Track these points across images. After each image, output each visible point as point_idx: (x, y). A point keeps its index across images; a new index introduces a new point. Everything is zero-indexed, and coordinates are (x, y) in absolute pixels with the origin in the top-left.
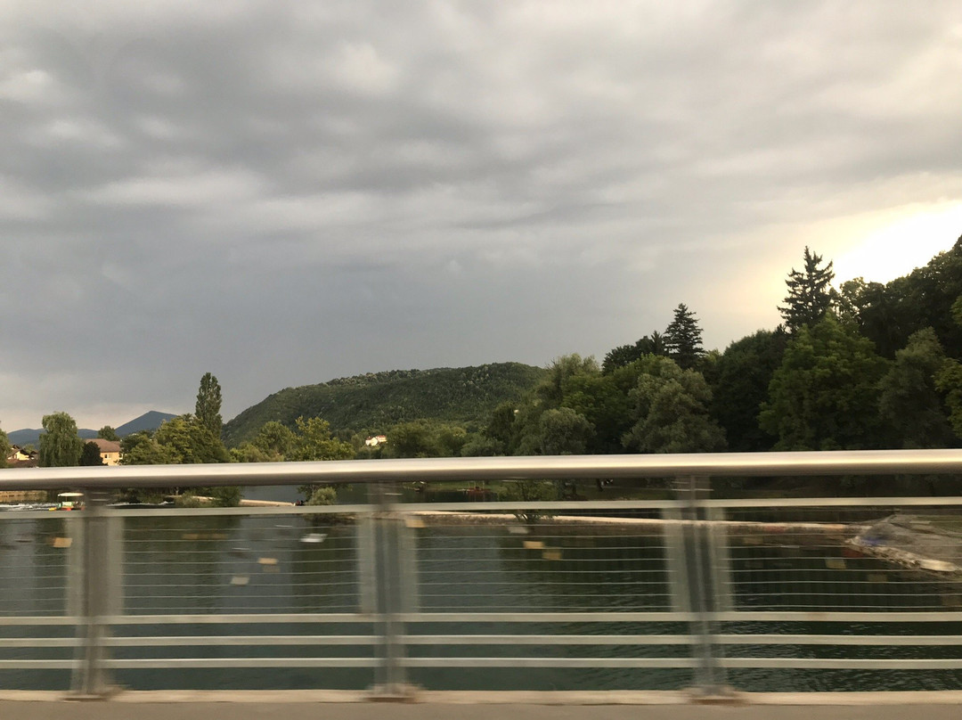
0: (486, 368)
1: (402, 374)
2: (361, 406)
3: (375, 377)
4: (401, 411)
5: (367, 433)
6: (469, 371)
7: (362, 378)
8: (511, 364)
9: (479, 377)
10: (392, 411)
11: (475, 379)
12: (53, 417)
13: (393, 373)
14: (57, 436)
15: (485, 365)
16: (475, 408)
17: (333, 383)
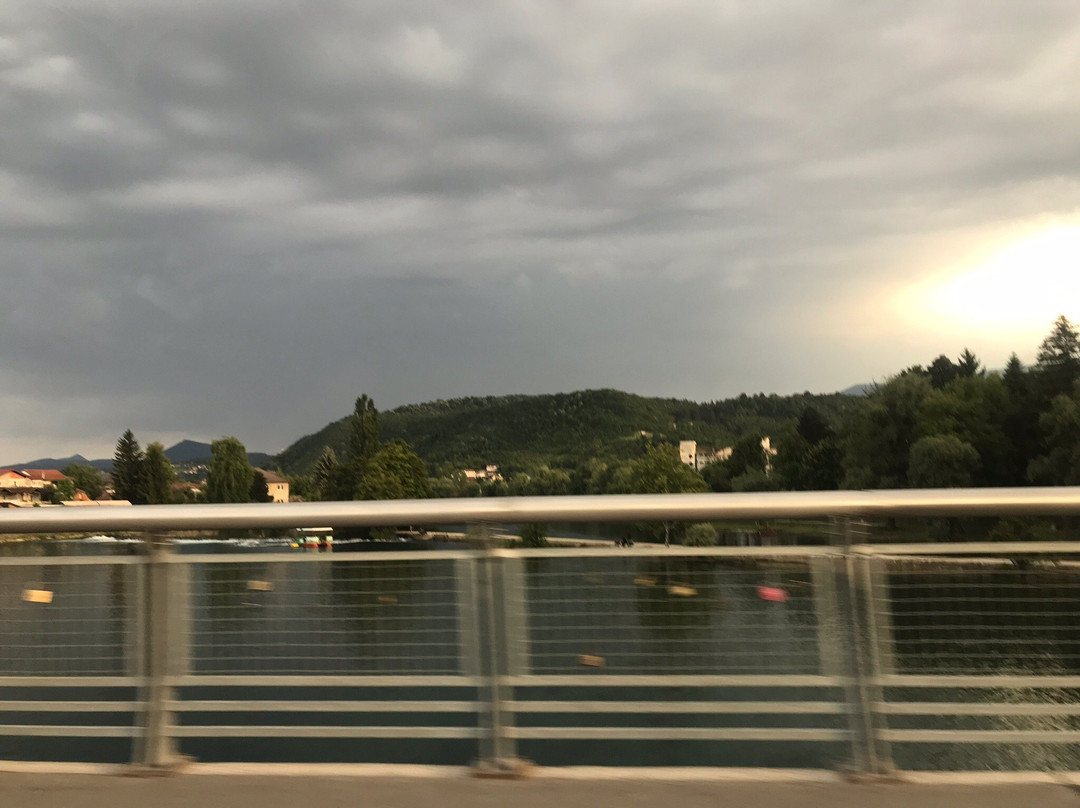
0: (580, 395)
1: (477, 401)
2: (437, 437)
3: (448, 405)
4: (484, 442)
5: (451, 466)
6: (560, 399)
7: (433, 405)
8: (607, 390)
9: (571, 404)
10: (474, 442)
11: (567, 407)
12: (224, 442)
13: (466, 401)
14: (228, 464)
15: (577, 392)
16: (569, 441)
17: (400, 410)
